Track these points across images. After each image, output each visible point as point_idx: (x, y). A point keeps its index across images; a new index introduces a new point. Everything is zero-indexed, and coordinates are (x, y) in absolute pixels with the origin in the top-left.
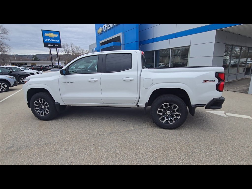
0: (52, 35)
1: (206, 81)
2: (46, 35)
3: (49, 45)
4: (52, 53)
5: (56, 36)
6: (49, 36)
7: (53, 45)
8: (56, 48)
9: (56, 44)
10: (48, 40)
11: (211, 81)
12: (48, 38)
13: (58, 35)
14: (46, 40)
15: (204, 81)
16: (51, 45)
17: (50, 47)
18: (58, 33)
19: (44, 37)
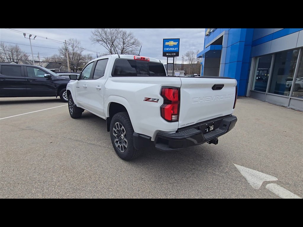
0: (172, 43)
1: (147, 100)
2: (167, 43)
3: (167, 54)
4: (168, 63)
5: (176, 43)
6: (169, 45)
7: (171, 54)
8: (173, 56)
9: (174, 52)
10: (167, 49)
11: (153, 101)
12: (168, 46)
13: (177, 43)
14: (165, 49)
15: (145, 99)
16: (169, 54)
17: (168, 56)
18: (178, 40)
19: (164, 46)
